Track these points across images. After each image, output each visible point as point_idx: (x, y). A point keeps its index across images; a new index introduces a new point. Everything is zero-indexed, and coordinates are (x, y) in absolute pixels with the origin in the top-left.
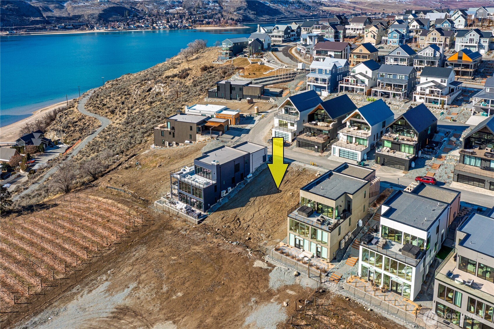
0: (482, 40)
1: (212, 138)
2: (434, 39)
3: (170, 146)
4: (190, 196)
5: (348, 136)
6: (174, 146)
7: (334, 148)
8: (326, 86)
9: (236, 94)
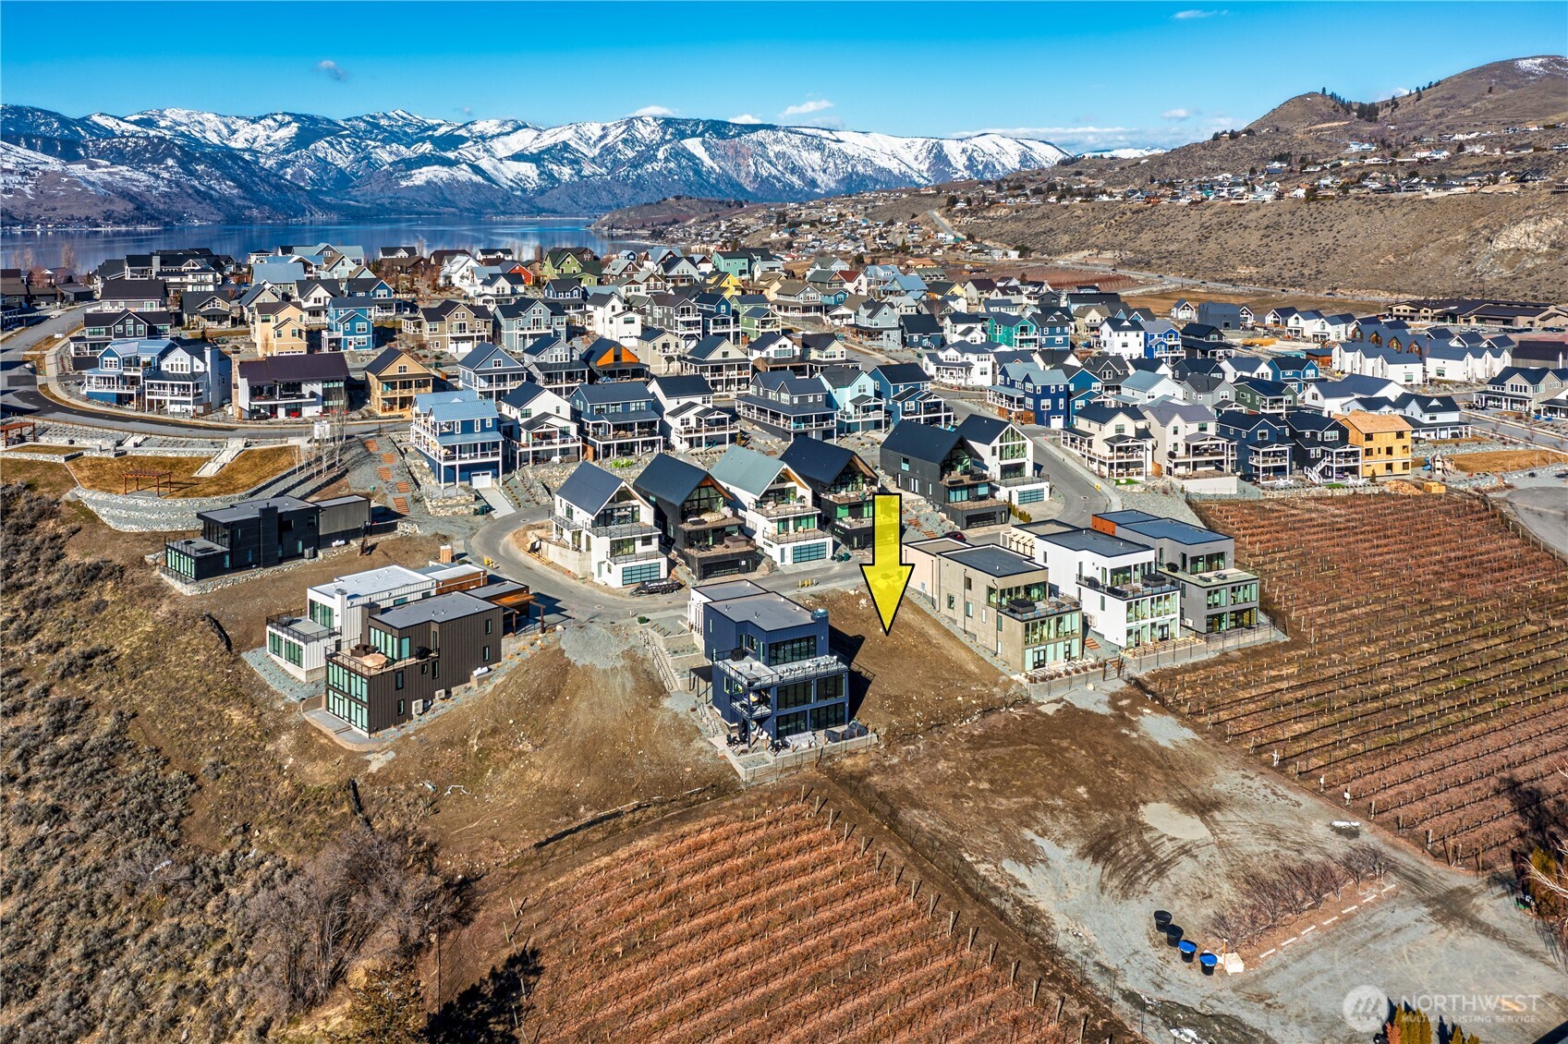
0: (556, 320)
1: (544, 630)
2: (462, 327)
3: (426, 709)
4: (807, 707)
5: (779, 521)
6: (437, 703)
7: (783, 550)
8: (499, 459)
9: (297, 539)
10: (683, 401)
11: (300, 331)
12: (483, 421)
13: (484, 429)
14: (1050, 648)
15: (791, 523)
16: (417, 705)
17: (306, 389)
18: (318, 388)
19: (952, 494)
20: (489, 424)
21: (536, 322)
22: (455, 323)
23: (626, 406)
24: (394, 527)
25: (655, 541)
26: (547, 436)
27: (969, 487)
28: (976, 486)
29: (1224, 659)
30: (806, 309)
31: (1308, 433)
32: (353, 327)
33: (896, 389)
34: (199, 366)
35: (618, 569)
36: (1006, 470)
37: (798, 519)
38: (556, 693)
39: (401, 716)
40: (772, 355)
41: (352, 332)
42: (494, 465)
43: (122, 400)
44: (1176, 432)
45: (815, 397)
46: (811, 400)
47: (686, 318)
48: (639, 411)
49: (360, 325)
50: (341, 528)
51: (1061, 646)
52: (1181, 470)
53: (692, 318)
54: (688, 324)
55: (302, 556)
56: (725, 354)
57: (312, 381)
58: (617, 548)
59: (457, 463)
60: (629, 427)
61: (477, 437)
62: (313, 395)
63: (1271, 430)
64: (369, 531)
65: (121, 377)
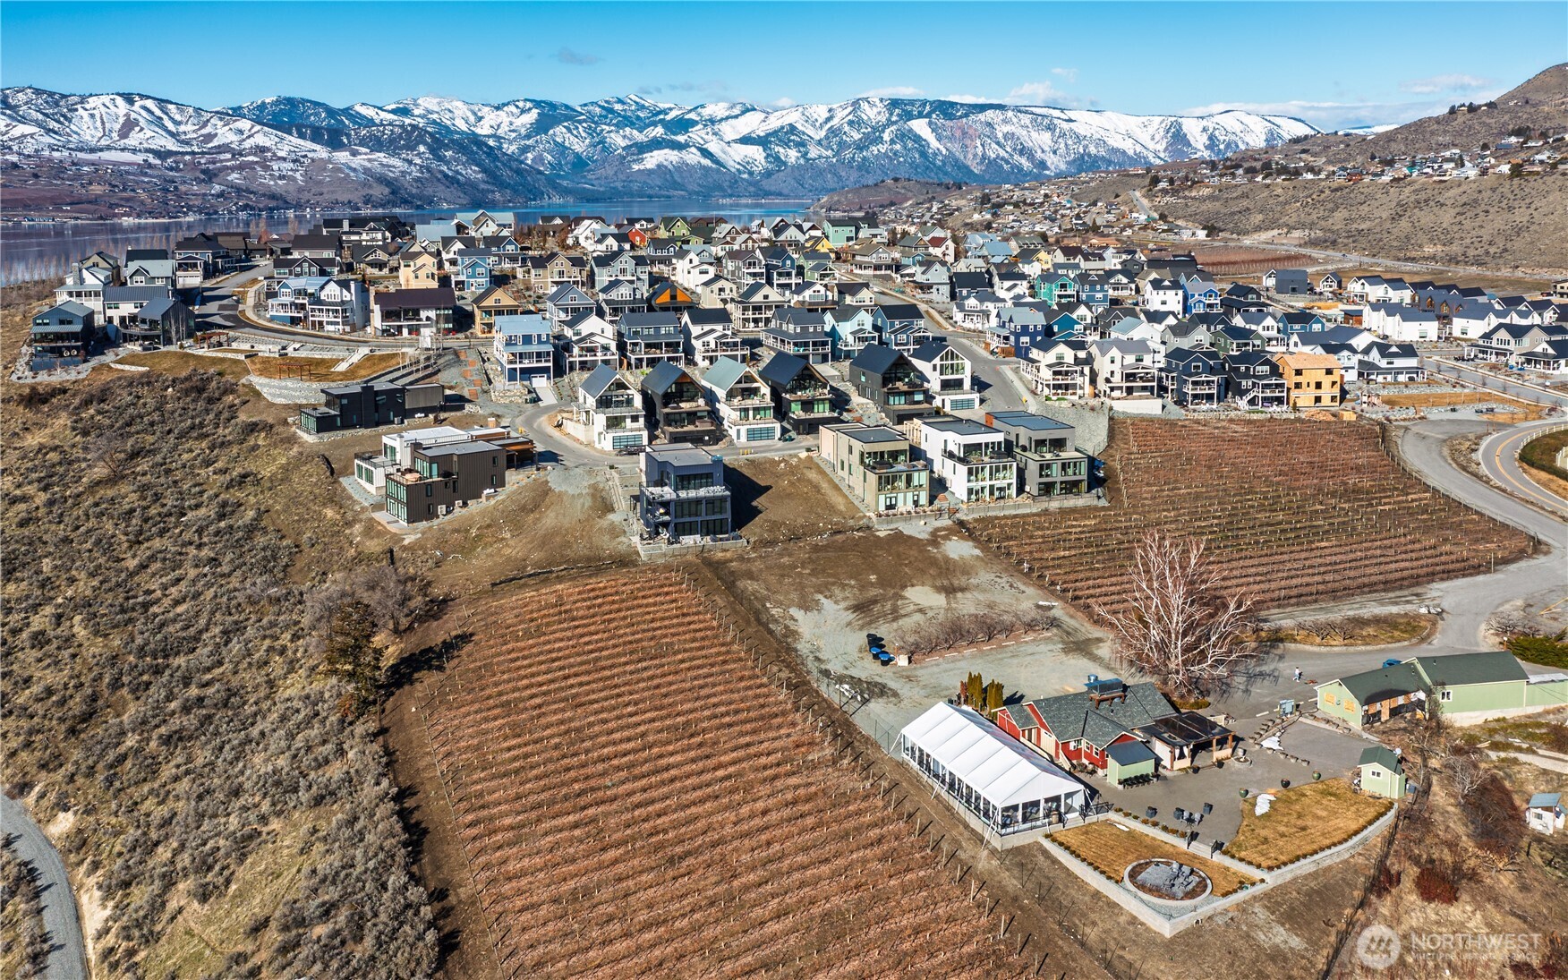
0: (639, 269)
1: (538, 469)
2: (561, 273)
3: (448, 512)
4: (699, 519)
5: (741, 410)
6: (457, 510)
7: (738, 431)
8: (551, 364)
9: (389, 410)
10: (707, 328)
11: (433, 275)
12: (539, 336)
13: (540, 342)
14: (901, 496)
15: (751, 413)
16: (442, 509)
17: (423, 314)
18: (432, 314)
19: (891, 398)
20: (544, 338)
21: (623, 271)
22: (556, 270)
23: (657, 329)
24: (462, 408)
25: (642, 420)
26: (592, 350)
27: (905, 393)
28: (912, 393)
29: (1046, 512)
30: (877, 267)
31: (1243, 368)
32: (474, 272)
33: (892, 325)
34: (347, 296)
35: (610, 436)
36: (946, 385)
37: (756, 410)
38: (537, 507)
39: (430, 514)
40: (807, 299)
41: (473, 276)
42: (545, 370)
43: (294, 321)
44: (1113, 362)
45: (815, 328)
46: (811, 330)
47: (752, 270)
48: (668, 334)
49: (480, 270)
50: (422, 405)
51: (910, 495)
52: (1116, 394)
53: (757, 270)
54: (754, 275)
55: (393, 422)
56: (766, 297)
57: (428, 308)
58: (614, 423)
59: (518, 366)
60: (658, 346)
61: (535, 348)
62: (428, 318)
63: (1205, 363)
64: (444, 409)
65: (293, 304)
